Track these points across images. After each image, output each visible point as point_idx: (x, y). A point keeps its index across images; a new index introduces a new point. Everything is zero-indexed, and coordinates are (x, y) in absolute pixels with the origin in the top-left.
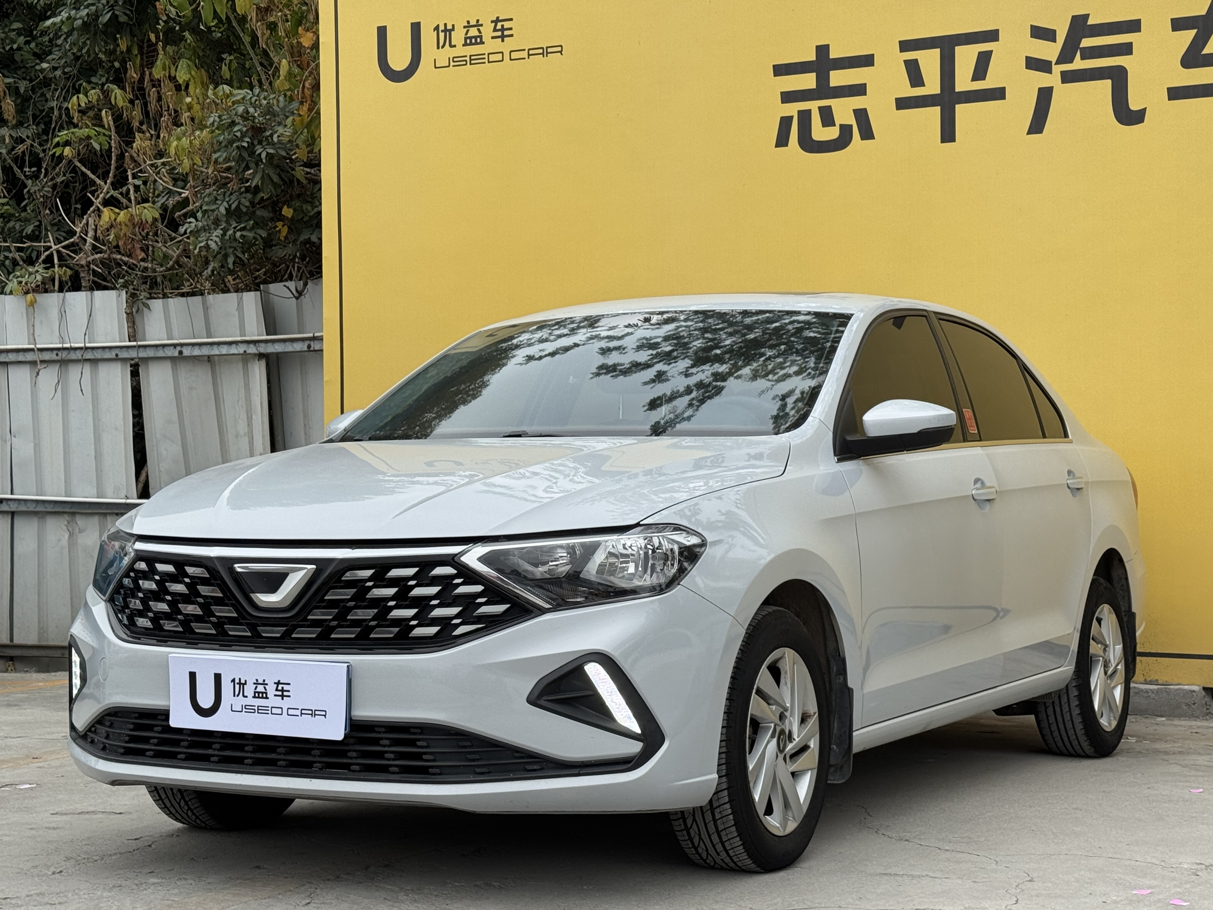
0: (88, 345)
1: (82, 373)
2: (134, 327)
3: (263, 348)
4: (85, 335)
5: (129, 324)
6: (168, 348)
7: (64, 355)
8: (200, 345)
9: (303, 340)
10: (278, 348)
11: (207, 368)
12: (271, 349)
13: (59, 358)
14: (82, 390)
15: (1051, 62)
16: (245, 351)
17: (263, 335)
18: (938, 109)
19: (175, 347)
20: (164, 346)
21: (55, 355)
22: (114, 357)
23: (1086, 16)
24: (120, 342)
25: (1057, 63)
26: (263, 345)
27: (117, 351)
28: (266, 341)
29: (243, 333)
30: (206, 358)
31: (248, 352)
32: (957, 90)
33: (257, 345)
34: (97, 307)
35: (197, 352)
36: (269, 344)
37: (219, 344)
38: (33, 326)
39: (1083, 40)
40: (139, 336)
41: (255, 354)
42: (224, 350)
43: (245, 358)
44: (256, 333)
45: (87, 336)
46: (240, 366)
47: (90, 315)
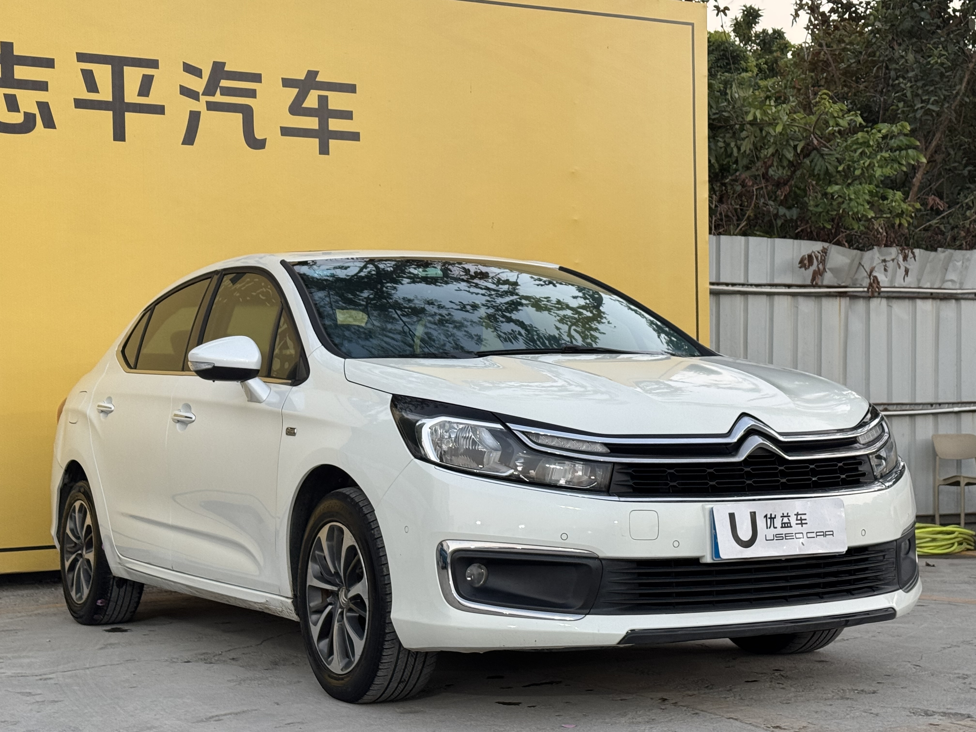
15: (199, 93)
18: (110, 113)
23: (224, 64)
25: (203, 94)
32: (126, 101)
39: (222, 81)
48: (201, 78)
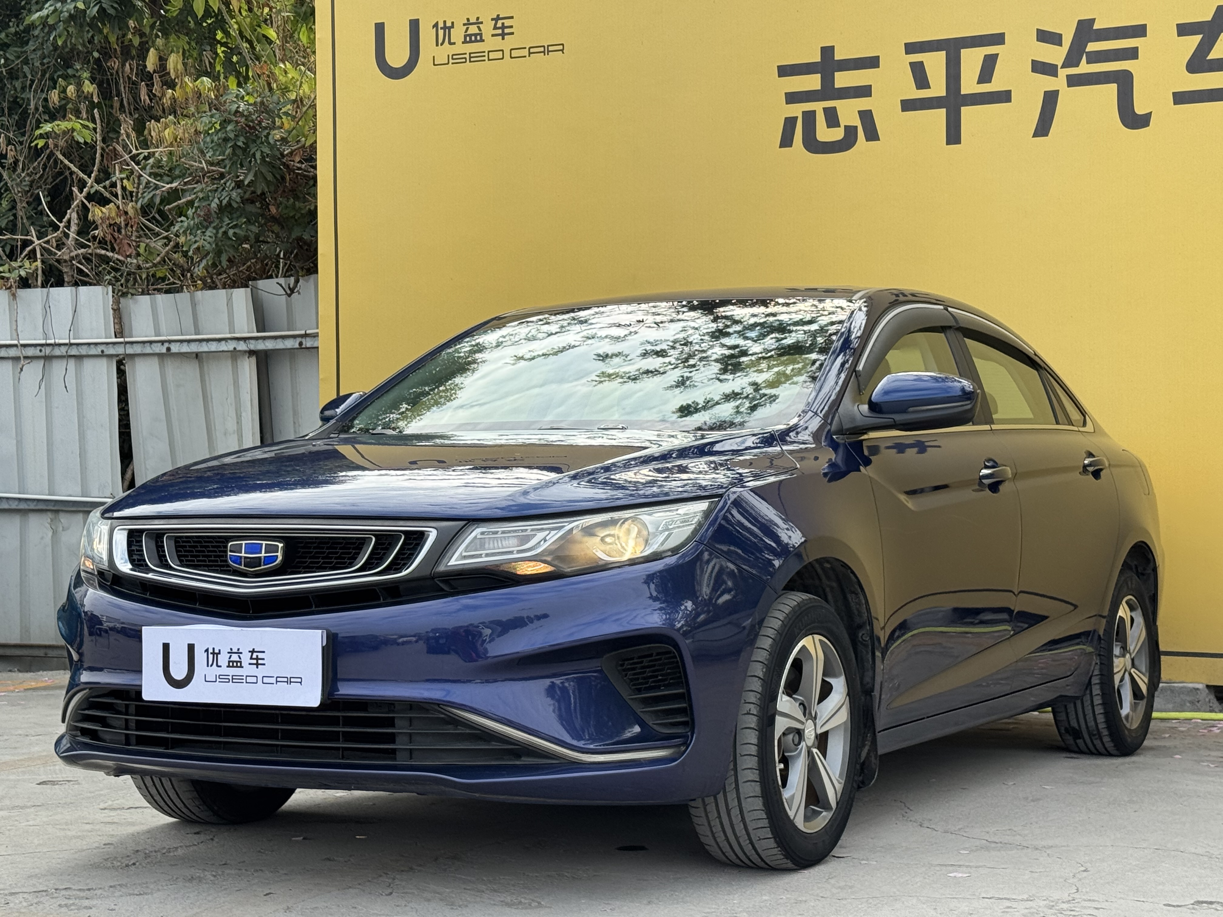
0: (73, 341)
1: (66, 369)
2: (120, 323)
3: (253, 346)
4: (70, 330)
5: (116, 321)
6: (156, 345)
7: (48, 351)
8: (189, 341)
9: (294, 337)
10: (269, 345)
11: (195, 364)
12: (261, 346)
13: (43, 354)
14: (66, 387)
15: (1057, 66)
16: (235, 349)
17: (253, 332)
18: (943, 111)
19: (163, 344)
20: (151, 342)
21: (38, 351)
22: (100, 353)
23: (1093, 21)
24: (106, 338)
25: (1063, 66)
26: (252, 341)
27: (103, 347)
28: (256, 338)
29: (232, 330)
30: (194, 355)
31: (238, 349)
32: (962, 93)
33: (247, 341)
34: (82, 303)
35: (185, 348)
36: (260, 341)
37: (208, 340)
38: (16, 321)
39: (1089, 44)
40: (126, 332)
41: (245, 352)
42: (213, 347)
43: (235, 354)
44: (246, 330)
45: (71, 332)
46: (229, 363)
47: (75, 311)
48: (1061, 45)
